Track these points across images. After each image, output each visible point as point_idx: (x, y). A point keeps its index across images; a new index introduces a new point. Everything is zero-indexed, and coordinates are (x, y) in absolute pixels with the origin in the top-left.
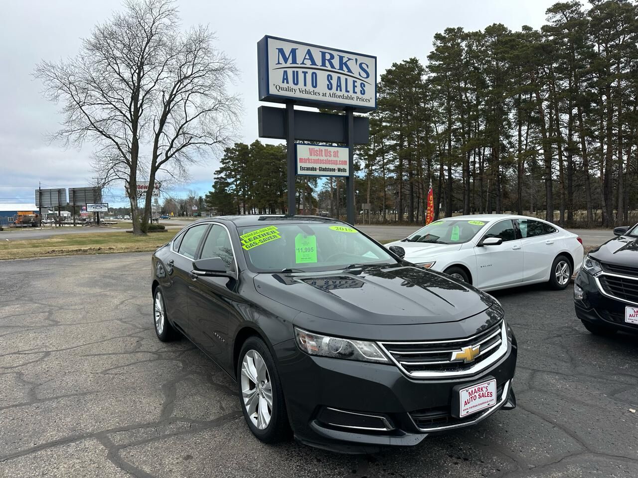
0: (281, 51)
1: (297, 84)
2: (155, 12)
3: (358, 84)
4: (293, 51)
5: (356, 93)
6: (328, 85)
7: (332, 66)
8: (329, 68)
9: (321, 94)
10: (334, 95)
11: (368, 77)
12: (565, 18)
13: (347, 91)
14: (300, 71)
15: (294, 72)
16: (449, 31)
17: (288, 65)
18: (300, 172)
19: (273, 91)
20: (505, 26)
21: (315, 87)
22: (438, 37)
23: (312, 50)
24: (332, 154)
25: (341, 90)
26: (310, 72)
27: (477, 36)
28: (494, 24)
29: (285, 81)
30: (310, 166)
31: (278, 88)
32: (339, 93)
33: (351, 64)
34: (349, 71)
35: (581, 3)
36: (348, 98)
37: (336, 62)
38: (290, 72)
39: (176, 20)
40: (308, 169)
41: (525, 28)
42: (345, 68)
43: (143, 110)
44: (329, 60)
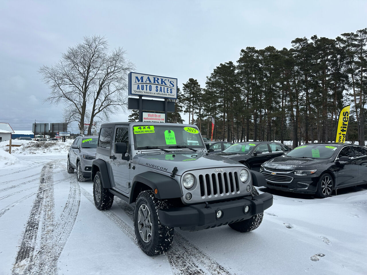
0: (137, 78)
1: (143, 90)
2: (97, 43)
3: (169, 89)
4: (142, 78)
5: (168, 93)
6: (156, 90)
7: (158, 83)
8: (157, 84)
9: (153, 93)
10: (159, 94)
11: (174, 86)
12: (300, 46)
13: (164, 92)
14: (144, 85)
15: (142, 85)
17: (140, 83)
19: (133, 92)
20: (275, 48)
21: (151, 91)
22: (243, 51)
23: (150, 76)
24: (158, 116)
25: (162, 92)
26: (149, 85)
27: (261, 52)
28: (270, 46)
29: (138, 89)
30: (148, 120)
31: (135, 91)
32: (161, 93)
33: (166, 82)
34: (165, 84)
35: (308, 39)
36: (164, 95)
37: (160, 81)
38: (140, 85)
40: (147, 122)
41: (284, 49)
42: (163, 83)
43: (88, 88)
44: (157, 81)
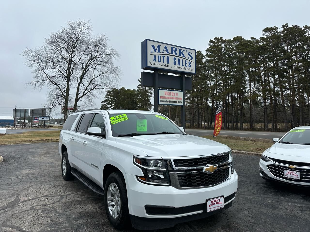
0: (153, 46)
1: (160, 62)
3: (188, 62)
4: (159, 47)
5: (187, 66)
6: (174, 62)
7: (176, 54)
8: (175, 55)
9: (171, 67)
10: (177, 67)
11: (192, 59)
12: (271, 34)
13: (183, 65)
14: (162, 56)
15: (159, 56)
16: (216, 39)
17: (156, 53)
18: (160, 103)
19: (149, 65)
20: (242, 37)
21: (168, 63)
22: (211, 41)
23: (167, 46)
24: (175, 94)
25: (180, 65)
26: (166, 56)
27: (229, 41)
28: (237, 36)
29: (155, 60)
30: (165, 100)
31: (151, 63)
32: (179, 66)
33: (185, 53)
34: (184, 56)
35: (278, 28)
36: (183, 68)
37: (178, 52)
38: (157, 56)
39: (91, 31)
40: (164, 101)
41: (252, 38)
42: (182, 55)
43: (73, 72)
44: (174, 51)
